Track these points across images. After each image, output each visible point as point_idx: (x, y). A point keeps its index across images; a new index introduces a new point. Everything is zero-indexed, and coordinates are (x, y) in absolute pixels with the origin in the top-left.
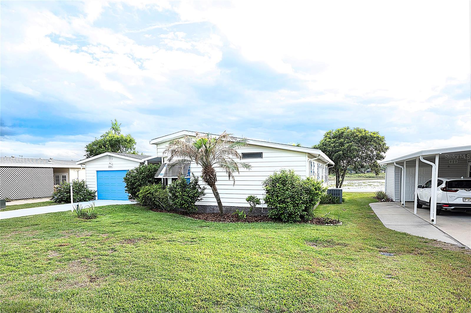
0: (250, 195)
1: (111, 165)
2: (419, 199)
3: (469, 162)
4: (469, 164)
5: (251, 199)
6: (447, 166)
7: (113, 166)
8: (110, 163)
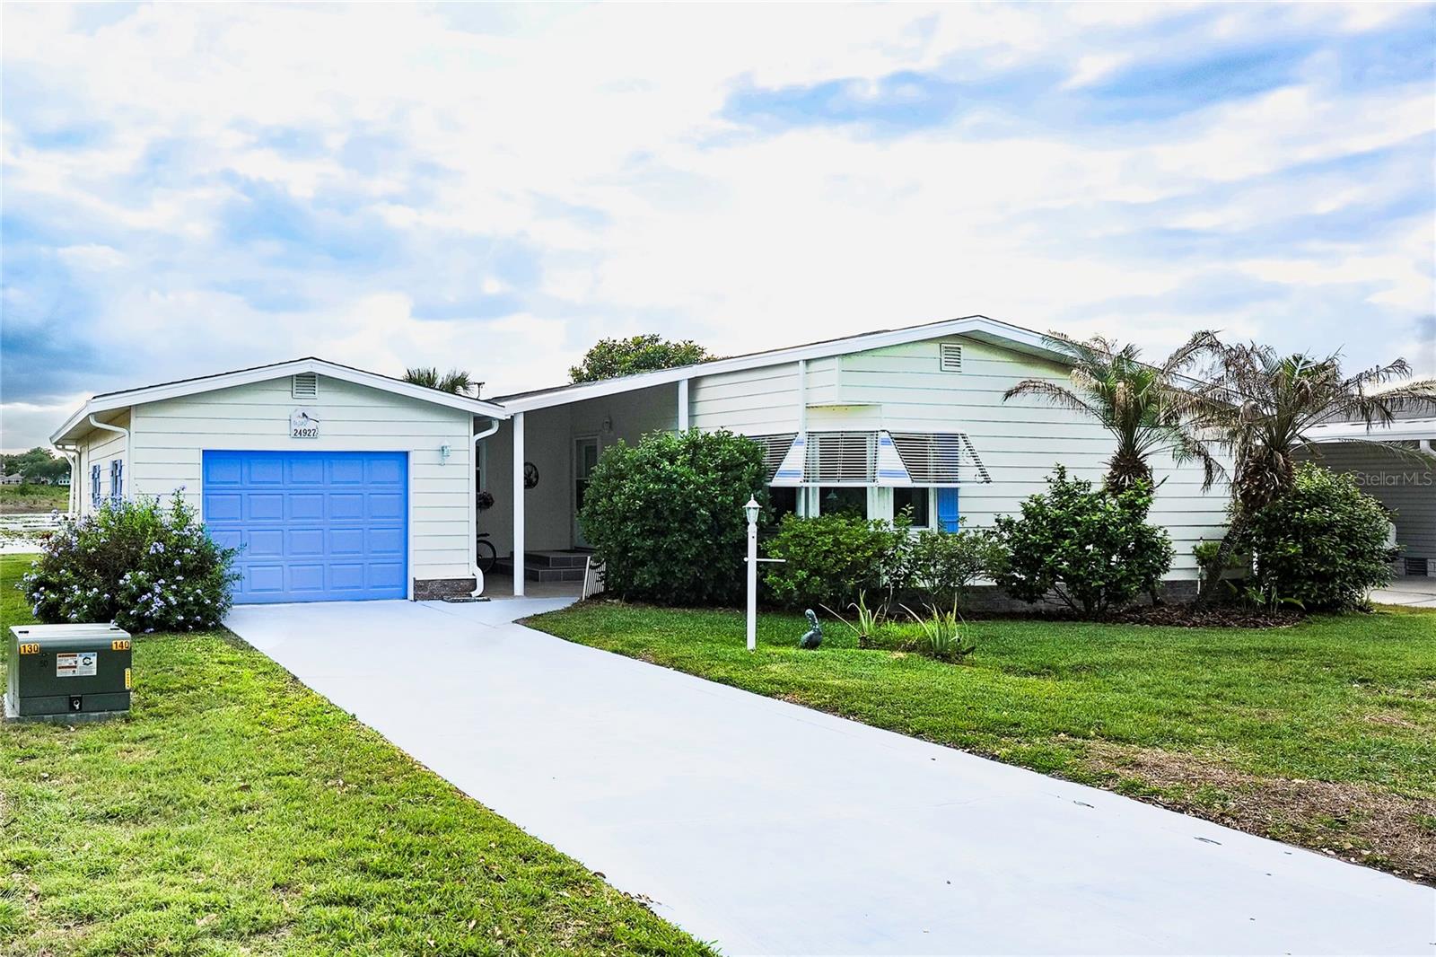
1: (311, 425)
7: (321, 431)
8: (304, 415)
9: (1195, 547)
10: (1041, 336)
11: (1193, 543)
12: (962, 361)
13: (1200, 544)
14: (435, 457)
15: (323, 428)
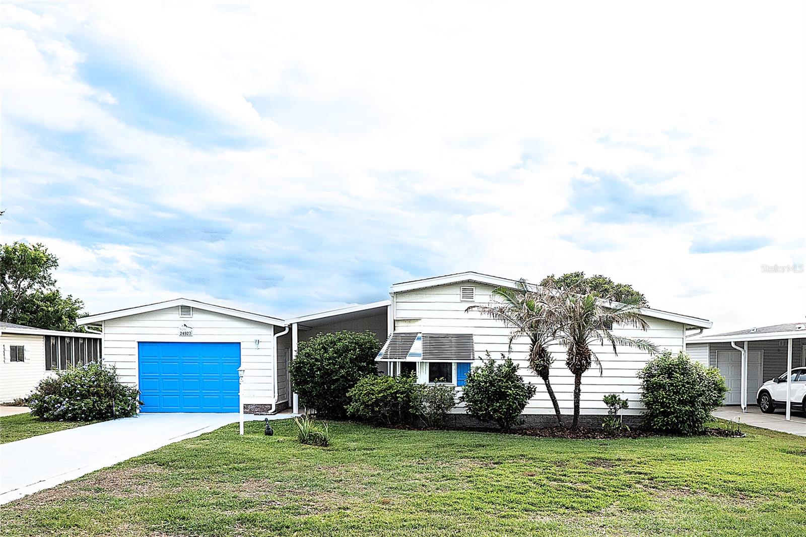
0: (612, 394)
1: (188, 330)
2: (773, 398)
3: (804, 344)
4: (803, 348)
5: (612, 400)
6: (777, 349)
7: (193, 333)
8: (185, 325)
9: (605, 396)
10: (515, 282)
11: (604, 394)
12: (474, 296)
13: (607, 395)
14: (254, 345)
15: (194, 331)
